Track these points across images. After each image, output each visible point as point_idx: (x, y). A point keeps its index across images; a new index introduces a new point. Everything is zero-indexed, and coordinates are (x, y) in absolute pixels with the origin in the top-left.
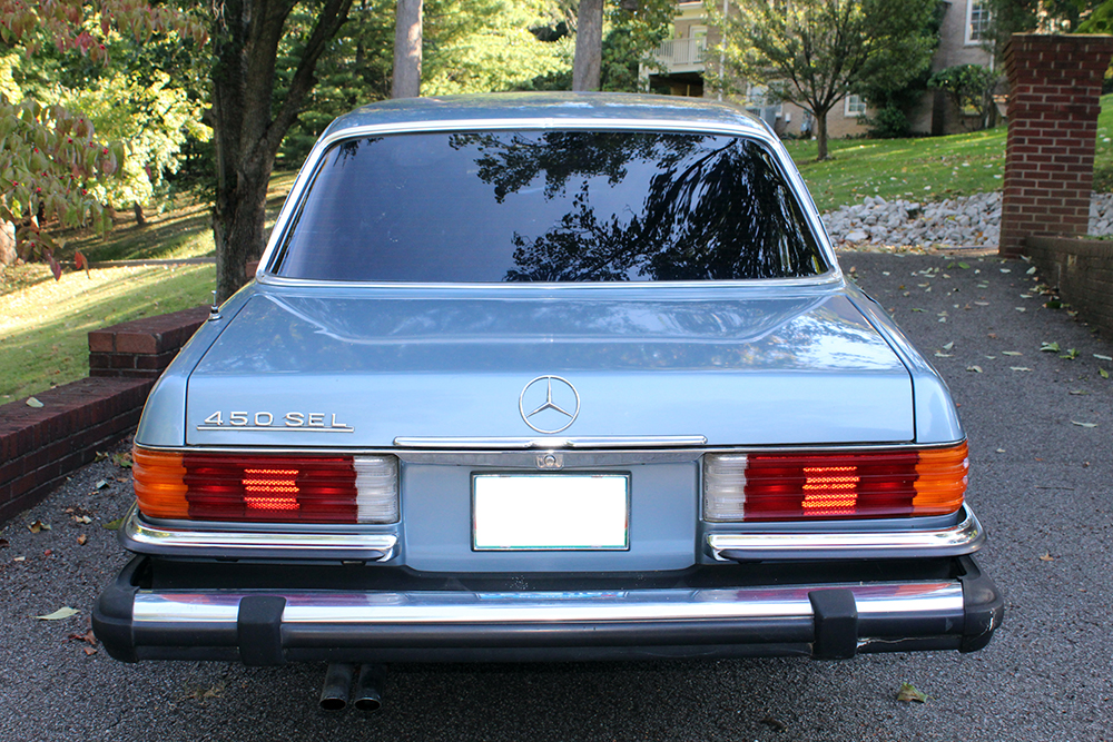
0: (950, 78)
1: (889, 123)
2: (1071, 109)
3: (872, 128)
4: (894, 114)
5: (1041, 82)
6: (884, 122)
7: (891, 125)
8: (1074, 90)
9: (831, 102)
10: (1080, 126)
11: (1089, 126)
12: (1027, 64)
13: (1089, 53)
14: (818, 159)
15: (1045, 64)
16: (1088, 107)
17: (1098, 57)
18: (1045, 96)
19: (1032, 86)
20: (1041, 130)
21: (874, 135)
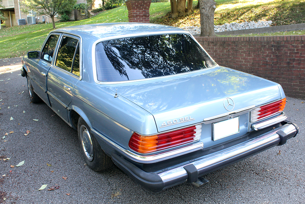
0: (78, 7)
1: (65, 18)
2: (144, 15)
3: (60, 20)
4: (66, 16)
5: (137, 9)
6: (63, 18)
7: (65, 19)
8: (144, 11)
9: (55, 14)
10: (146, 19)
11: (148, 19)
12: (134, 6)
13: (146, 3)
14: (53, 28)
15: (137, 5)
16: (147, 14)
17: (148, 4)
18: (138, 12)
19: (135, 11)
20: (138, 20)
21: (61, 21)
